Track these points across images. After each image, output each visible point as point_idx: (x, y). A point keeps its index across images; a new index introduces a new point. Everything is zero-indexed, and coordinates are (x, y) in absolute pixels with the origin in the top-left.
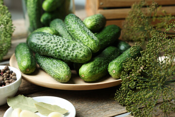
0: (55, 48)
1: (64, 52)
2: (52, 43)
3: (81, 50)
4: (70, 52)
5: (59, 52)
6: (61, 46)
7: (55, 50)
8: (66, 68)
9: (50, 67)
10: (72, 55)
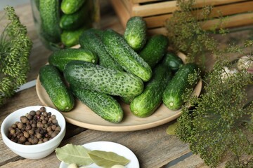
0: (101, 82)
1: (111, 87)
2: (95, 77)
3: (132, 83)
4: (119, 87)
5: (106, 87)
6: (107, 80)
7: (101, 85)
8: (117, 107)
9: (97, 105)
10: (122, 90)
